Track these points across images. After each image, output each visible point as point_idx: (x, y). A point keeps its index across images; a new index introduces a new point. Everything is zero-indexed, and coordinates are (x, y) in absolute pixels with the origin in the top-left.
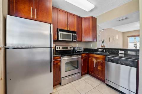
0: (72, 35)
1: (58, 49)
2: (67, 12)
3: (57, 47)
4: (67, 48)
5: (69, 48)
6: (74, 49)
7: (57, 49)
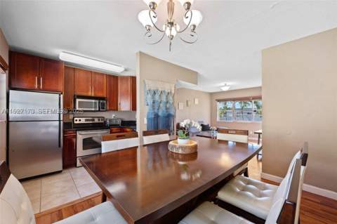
0: (99, 103)
1: (78, 122)
2: (91, 72)
3: (75, 119)
4: (94, 120)
5: (96, 121)
6: (105, 122)
7: (75, 122)
